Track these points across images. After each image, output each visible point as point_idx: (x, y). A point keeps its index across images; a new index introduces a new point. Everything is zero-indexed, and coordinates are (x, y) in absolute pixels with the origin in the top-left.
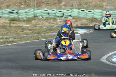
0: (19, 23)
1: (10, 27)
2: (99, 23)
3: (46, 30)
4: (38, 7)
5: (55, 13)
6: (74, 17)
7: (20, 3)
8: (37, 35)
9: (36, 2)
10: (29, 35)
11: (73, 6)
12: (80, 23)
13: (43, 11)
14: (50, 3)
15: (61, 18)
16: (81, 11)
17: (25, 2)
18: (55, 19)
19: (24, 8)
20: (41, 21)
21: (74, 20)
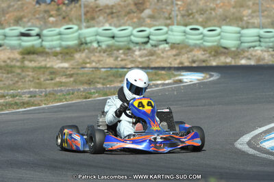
0: (45, 60)
1: (23, 68)
2: (232, 58)
3: (108, 76)
4: (88, 22)
5: (129, 36)
6: (174, 44)
7: (46, 12)
8: (86, 87)
9: (83, 10)
10: (66, 87)
11: (170, 18)
12: (188, 58)
13: (100, 30)
14: (116, 13)
15: (143, 48)
16: (192, 29)
17: (58, 10)
18: (129, 49)
19: (55, 25)
20: (97, 54)
21: (174, 52)
